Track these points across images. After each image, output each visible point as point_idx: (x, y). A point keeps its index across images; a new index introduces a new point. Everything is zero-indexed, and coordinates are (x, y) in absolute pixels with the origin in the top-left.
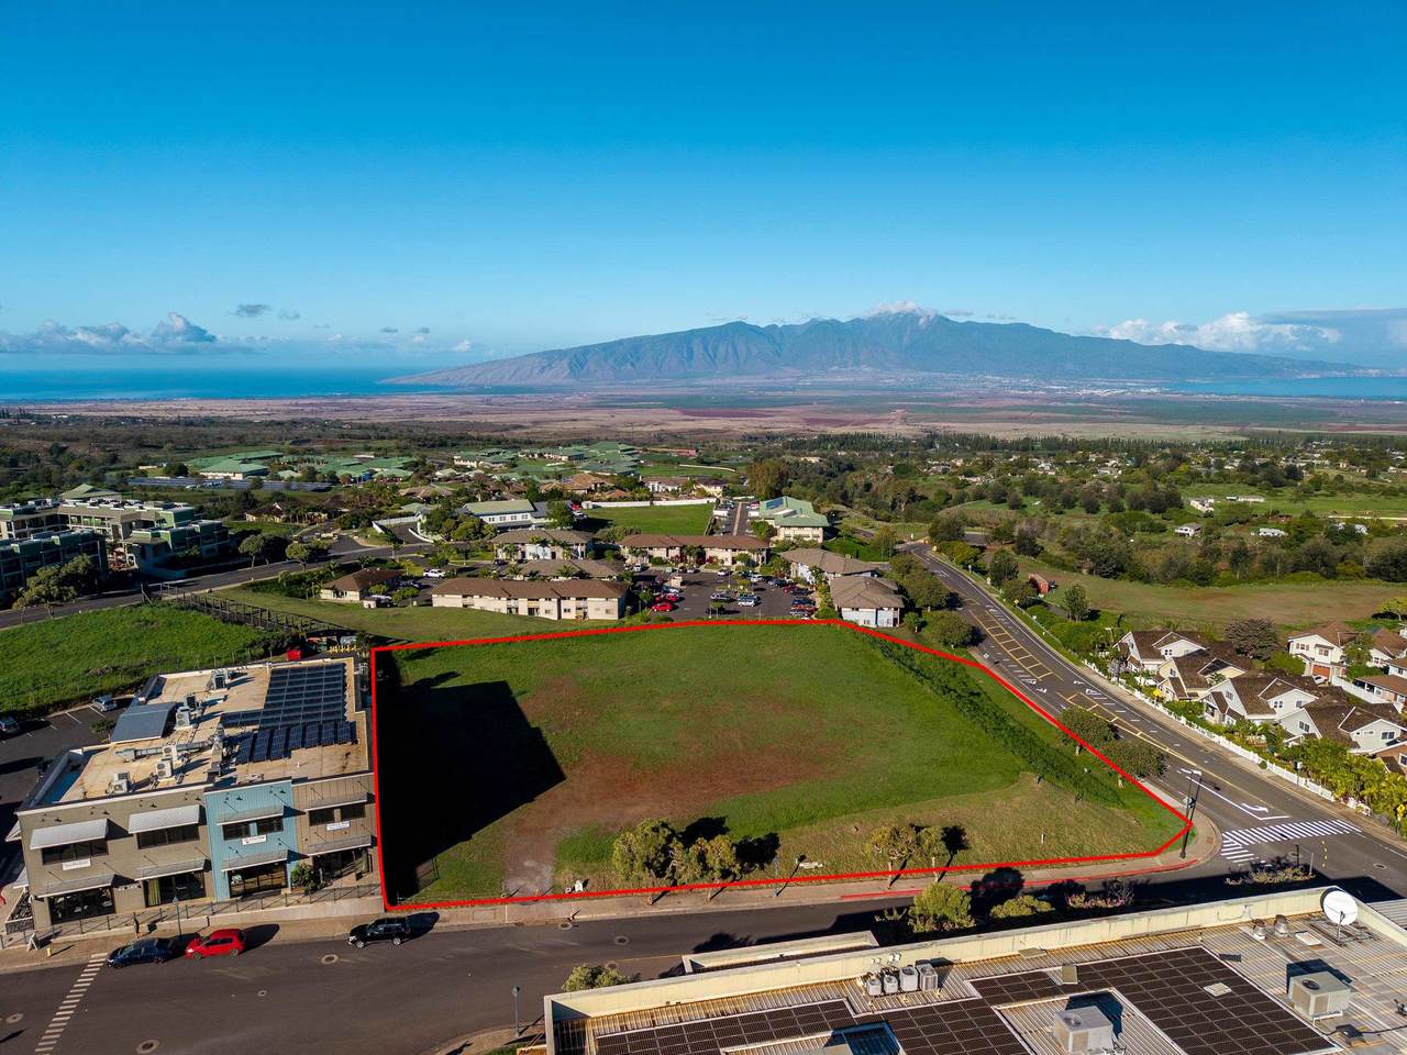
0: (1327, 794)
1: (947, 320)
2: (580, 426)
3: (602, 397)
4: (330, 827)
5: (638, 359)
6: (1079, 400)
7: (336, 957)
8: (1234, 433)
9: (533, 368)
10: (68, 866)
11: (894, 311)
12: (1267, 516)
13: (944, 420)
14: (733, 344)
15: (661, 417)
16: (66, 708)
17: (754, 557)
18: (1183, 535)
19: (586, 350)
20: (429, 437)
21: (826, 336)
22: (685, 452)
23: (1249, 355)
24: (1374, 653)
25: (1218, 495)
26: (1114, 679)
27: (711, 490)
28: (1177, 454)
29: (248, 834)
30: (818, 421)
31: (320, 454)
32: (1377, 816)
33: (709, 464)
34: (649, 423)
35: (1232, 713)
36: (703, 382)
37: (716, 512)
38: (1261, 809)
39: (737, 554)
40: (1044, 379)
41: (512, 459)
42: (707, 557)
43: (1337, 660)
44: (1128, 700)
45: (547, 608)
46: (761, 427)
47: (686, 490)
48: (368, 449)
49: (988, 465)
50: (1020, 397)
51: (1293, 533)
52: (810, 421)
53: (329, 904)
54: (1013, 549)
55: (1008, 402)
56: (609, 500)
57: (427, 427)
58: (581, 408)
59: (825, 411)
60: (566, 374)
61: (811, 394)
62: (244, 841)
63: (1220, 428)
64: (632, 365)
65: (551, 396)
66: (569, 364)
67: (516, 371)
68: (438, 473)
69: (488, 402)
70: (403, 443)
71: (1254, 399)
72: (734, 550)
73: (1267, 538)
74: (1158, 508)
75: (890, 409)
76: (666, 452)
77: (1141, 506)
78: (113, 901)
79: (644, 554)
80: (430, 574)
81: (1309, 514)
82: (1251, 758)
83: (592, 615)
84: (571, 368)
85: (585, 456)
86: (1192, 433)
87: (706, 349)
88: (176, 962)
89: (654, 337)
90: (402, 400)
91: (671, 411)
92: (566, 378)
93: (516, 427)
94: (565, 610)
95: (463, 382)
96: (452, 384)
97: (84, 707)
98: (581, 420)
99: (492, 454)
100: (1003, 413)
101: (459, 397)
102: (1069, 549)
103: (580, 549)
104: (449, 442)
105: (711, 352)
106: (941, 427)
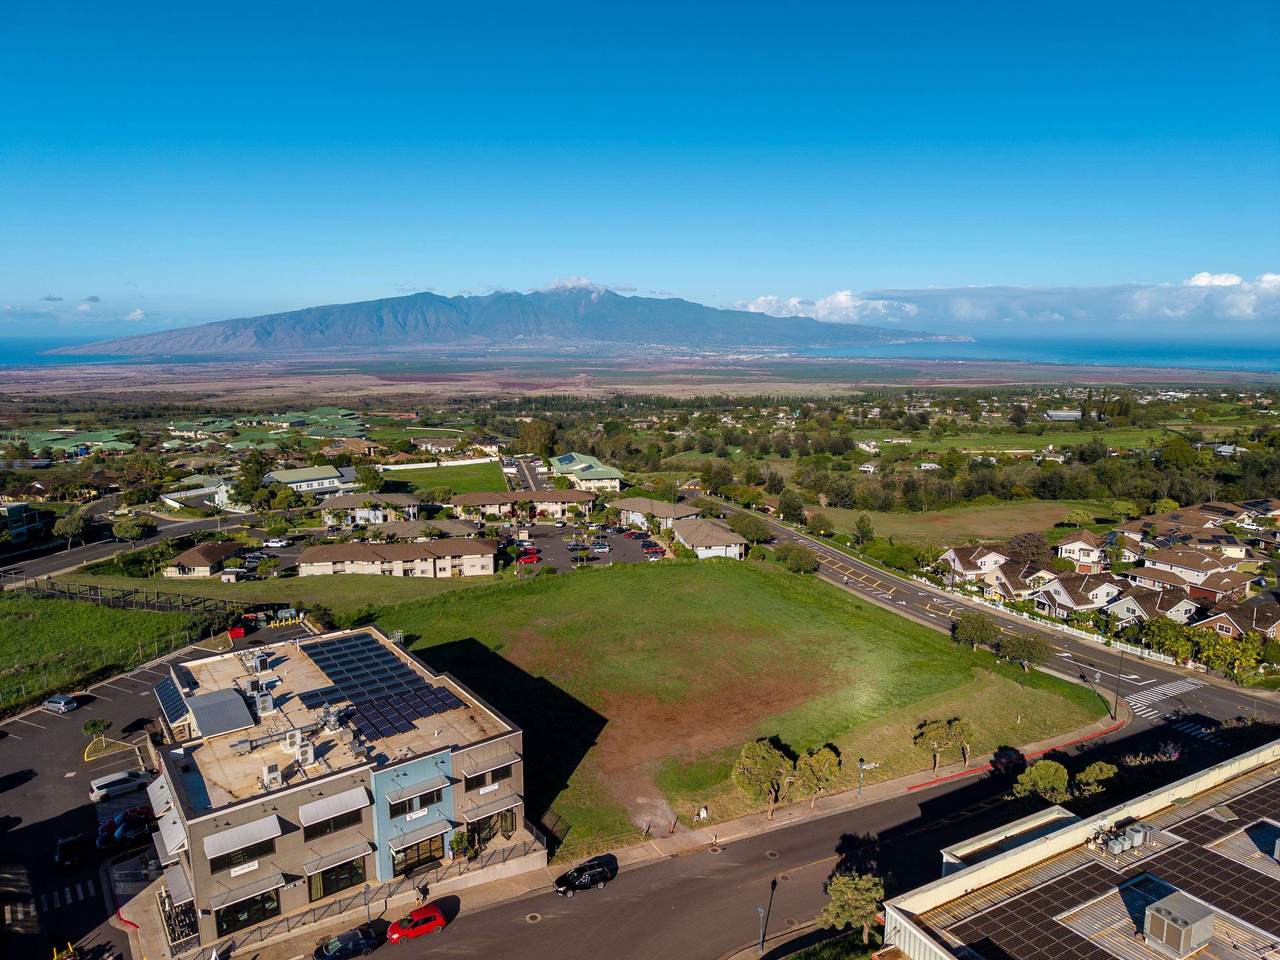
0: (1170, 660)
1: (616, 295)
2: (278, 393)
3: (290, 365)
4: (483, 791)
5: (328, 326)
6: (727, 364)
7: (538, 915)
8: (851, 389)
9: (215, 338)
10: (236, 871)
11: (570, 286)
12: (920, 453)
13: (626, 383)
14: (422, 313)
15: (361, 382)
16: (14, 715)
17: (581, 508)
18: (865, 472)
19: (272, 319)
20: (130, 408)
21: (508, 308)
22: (405, 416)
23: (855, 325)
24: (1127, 553)
25: (876, 439)
26: (949, 588)
27: (487, 449)
28: (834, 407)
29: (411, 809)
30: (513, 385)
31: (9, 429)
32: (1214, 672)
33: (435, 426)
34: (349, 388)
35: (1061, 606)
36: (395, 349)
37: (506, 470)
38: (1134, 677)
39: (566, 506)
40: (698, 346)
41: (231, 428)
42: (538, 511)
43: (1096, 560)
44: (970, 604)
45: (422, 568)
46: (462, 391)
47: (460, 451)
48: (66, 423)
49: (684, 421)
50: (680, 362)
51: (946, 466)
52: (505, 385)
53: (499, 866)
54: (765, 490)
55: (672, 367)
56: (396, 463)
57: (112, 398)
58: (272, 375)
59: (516, 376)
60: (253, 341)
61: (503, 360)
62: (408, 817)
63: (840, 385)
64: (322, 332)
65: (237, 364)
66: (256, 333)
67: (197, 340)
68: (165, 445)
69: (170, 371)
70: (103, 416)
71: (861, 360)
72: (564, 503)
73: (927, 471)
74: (836, 450)
75: (574, 374)
76: (386, 416)
77: (822, 451)
78: (278, 901)
79: (477, 511)
80: (270, 544)
81: (953, 450)
82: (1095, 639)
83: (468, 572)
84: (258, 337)
85: (307, 422)
86: (822, 390)
87: (396, 317)
88: (381, 951)
89: (343, 305)
90: (72, 371)
91: (367, 377)
92: (252, 346)
93: (209, 396)
94: (440, 569)
95: (140, 351)
96: (128, 354)
97: (33, 711)
98: (277, 387)
99: (208, 423)
100: (670, 376)
101: (139, 367)
102: (805, 487)
103: (411, 511)
104: (153, 413)
105: (400, 320)
106: (622, 388)
